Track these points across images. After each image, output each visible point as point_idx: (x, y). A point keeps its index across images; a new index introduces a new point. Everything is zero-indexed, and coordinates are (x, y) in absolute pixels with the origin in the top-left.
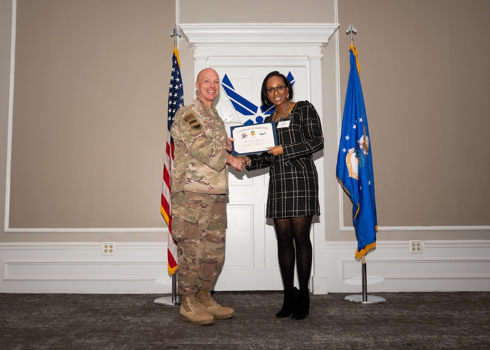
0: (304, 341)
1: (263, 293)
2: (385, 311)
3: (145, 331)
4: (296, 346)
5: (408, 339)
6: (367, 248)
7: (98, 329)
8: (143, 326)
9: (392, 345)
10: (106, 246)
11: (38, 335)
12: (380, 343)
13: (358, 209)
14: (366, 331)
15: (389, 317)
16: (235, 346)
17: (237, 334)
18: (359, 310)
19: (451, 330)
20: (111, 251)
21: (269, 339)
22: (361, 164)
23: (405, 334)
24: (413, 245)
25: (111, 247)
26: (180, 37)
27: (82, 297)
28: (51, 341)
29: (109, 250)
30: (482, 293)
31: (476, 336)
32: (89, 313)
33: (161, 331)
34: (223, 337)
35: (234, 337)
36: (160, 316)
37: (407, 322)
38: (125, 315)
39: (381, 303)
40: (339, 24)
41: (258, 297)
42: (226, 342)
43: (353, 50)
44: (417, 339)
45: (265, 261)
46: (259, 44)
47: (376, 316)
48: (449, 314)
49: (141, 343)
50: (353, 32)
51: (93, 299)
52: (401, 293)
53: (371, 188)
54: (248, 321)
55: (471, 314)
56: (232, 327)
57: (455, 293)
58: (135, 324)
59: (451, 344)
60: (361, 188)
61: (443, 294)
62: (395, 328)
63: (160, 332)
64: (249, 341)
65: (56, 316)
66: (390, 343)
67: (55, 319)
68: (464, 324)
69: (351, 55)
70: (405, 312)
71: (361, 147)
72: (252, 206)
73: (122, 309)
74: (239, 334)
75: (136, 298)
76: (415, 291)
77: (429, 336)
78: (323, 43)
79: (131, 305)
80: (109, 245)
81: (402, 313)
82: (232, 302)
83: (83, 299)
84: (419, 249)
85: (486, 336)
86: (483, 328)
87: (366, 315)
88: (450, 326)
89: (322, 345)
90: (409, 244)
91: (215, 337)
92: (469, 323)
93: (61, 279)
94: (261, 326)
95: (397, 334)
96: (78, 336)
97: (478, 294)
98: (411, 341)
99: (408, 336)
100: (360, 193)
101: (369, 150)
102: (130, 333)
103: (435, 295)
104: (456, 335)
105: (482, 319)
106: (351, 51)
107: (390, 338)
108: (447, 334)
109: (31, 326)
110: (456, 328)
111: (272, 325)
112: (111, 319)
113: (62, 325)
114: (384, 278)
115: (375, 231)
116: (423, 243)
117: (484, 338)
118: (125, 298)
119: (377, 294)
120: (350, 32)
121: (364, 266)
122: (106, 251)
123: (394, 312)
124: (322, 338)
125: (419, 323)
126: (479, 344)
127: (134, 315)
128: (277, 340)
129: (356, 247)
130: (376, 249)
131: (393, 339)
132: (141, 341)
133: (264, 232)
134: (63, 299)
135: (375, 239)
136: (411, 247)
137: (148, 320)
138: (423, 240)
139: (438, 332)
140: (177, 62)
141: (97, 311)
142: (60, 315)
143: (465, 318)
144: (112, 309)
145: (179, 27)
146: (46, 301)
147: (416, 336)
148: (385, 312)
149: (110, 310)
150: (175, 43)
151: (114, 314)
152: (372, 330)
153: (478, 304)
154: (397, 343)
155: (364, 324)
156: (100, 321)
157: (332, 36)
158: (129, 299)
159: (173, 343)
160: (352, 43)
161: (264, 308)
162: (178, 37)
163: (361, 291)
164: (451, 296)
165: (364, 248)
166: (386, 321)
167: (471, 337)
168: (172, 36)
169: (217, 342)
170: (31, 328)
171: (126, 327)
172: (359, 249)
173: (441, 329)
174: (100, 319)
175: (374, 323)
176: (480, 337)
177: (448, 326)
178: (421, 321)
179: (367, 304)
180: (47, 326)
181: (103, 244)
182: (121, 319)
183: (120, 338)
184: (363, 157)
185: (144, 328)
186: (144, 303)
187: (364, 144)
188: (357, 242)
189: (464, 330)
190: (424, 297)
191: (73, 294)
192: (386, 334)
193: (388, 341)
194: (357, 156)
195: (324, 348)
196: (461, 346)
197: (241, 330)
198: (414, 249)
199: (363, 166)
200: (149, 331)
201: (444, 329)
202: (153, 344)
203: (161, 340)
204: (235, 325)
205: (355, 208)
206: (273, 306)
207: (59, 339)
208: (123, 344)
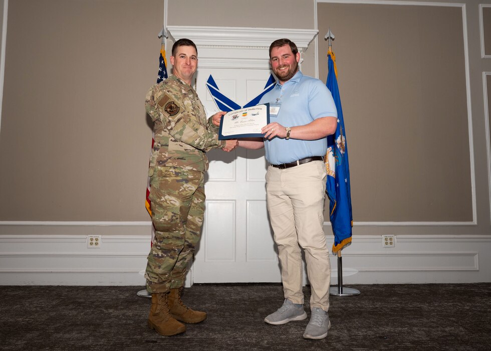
0: (281, 335)
1: (243, 285)
2: (359, 303)
3: (126, 324)
4: (273, 339)
5: (380, 332)
6: (343, 243)
7: (79, 323)
8: (124, 319)
9: (365, 338)
10: (92, 239)
11: (17, 329)
12: (353, 336)
13: (335, 205)
14: (341, 323)
15: (363, 309)
16: (213, 339)
17: (216, 328)
18: (335, 302)
19: (421, 322)
20: (96, 244)
21: (247, 332)
22: (338, 162)
23: (377, 326)
24: (386, 239)
25: (97, 240)
26: (167, 38)
27: (67, 290)
28: (29, 336)
29: (94, 243)
30: (449, 285)
31: (443, 328)
32: (71, 306)
33: (142, 325)
34: (203, 330)
35: (213, 331)
36: (141, 309)
37: (380, 314)
38: (106, 308)
39: (356, 295)
40: (318, 31)
41: (239, 289)
42: (205, 336)
43: (332, 55)
44: (389, 332)
45: (246, 254)
46: (243, 48)
47: (351, 308)
48: (419, 306)
49: (120, 337)
50: (331, 38)
51: (77, 291)
52: (374, 285)
53: (348, 185)
54: (227, 314)
55: (439, 306)
56: (212, 320)
57: (424, 285)
58: (115, 318)
59: (420, 336)
60: (338, 185)
61: (414, 286)
62: (368, 321)
63: (140, 326)
64: (227, 334)
65: (38, 309)
66: (363, 335)
67: (36, 312)
68: (432, 316)
69: (329, 60)
70: (378, 305)
71: (338, 146)
72: (234, 202)
73: (105, 301)
74: (218, 328)
75: (120, 291)
76: (387, 283)
77: (400, 329)
78: (303, 48)
79: (114, 297)
80: (94, 238)
81: (374, 305)
82: (213, 294)
83: (68, 291)
84: (391, 243)
85: (453, 328)
86: (450, 320)
87: (341, 308)
88: (420, 318)
89: (298, 339)
90: (382, 238)
91: (194, 330)
92: (437, 315)
93: (47, 271)
94: (239, 319)
95: (370, 327)
96: (57, 330)
97: (446, 286)
98: (383, 334)
99: (381, 328)
100: (337, 189)
101: (346, 150)
102: (110, 326)
103: (405, 287)
104: (425, 327)
105: (449, 311)
106: (329, 56)
107: (363, 330)
108: (417, 326)
109: (11, 320)
110: (425, 320)
111: (251, 318)
112: (93, 312)
113: (43, 318)
114: (359, 271)
115: (351, 226)
116: (395, 238)
117: (451, 330)
118: (109, 291)
119: (352, 286)
120: (328, 38)
121: (340, 260)
122: (91, 244)
123: (367, 305)
124: (298, 331)
125: (390, 315)
126: (446, 336)
127: (116, 307)
128: (255, 334)
129: (333, 241)
130: (352, 243)
131: (366, 332)
132: (120, 335)
133: (245, 226)
134: (47, 291)
135: (351, 234)
136: (384, 241)
137: (130, 313)
138: (395, 235)
139: (409, 324)
140: (164, 62)
141: (80, 304)
142: (42, 308)
143: (434, 310)
144: (94, 302)
145: (167, 28)
146: (29, 293)
147: (387, 329)
148: (359, 305)
149: (93, 302)
150: (163, 44)
151: (97, 306)
152: (346, 323)
153: (446, 296)
154: (369, 336)
155: (339, 316)
156: (82, 314)
157: (311, 41)
158: (113, 291)
159: (152, 337)
160: (330, 48)
161: (244, 300)
162: (165, 38)
163: (337, 284)
164: (421, 288)
165: (340, 242)
166: (360, 313)
167: (439, 329)
168: (159, 37)
169: (196, 335)
170: (11, 322)
171: (108, 320)
172: (336, 244)
173: (411, 321)
174: (82, 312)
175: (348, 316)
176: (447, 329)
177: (417, 318)
178: (392, 313)
179: (342, 296)
180: (27, 320)
181: (89, 237)
182: (102, 312)
183: (100, 332)
184: (340, 155)
185: (124, 321)
186: (127, 295)
187: (341, 144)
188: (333, 237)
189: (433, 322)
190: (396, 289)
191: (58, 287)
192: (359, 327)
193: (361, 334)
194: (334, 155)
195: (299, 341)
196: (430, 338)
197: (221, 323)
198: (386, 243)
199: (340, 164)
200: (129, 324)
201: (415, 321)
202: (132, 339)
203: (141, 334)
204: (215, 318)
205: (332, 204)
206: (253, 299)
207: (38, 333)
208: (102, 338)
